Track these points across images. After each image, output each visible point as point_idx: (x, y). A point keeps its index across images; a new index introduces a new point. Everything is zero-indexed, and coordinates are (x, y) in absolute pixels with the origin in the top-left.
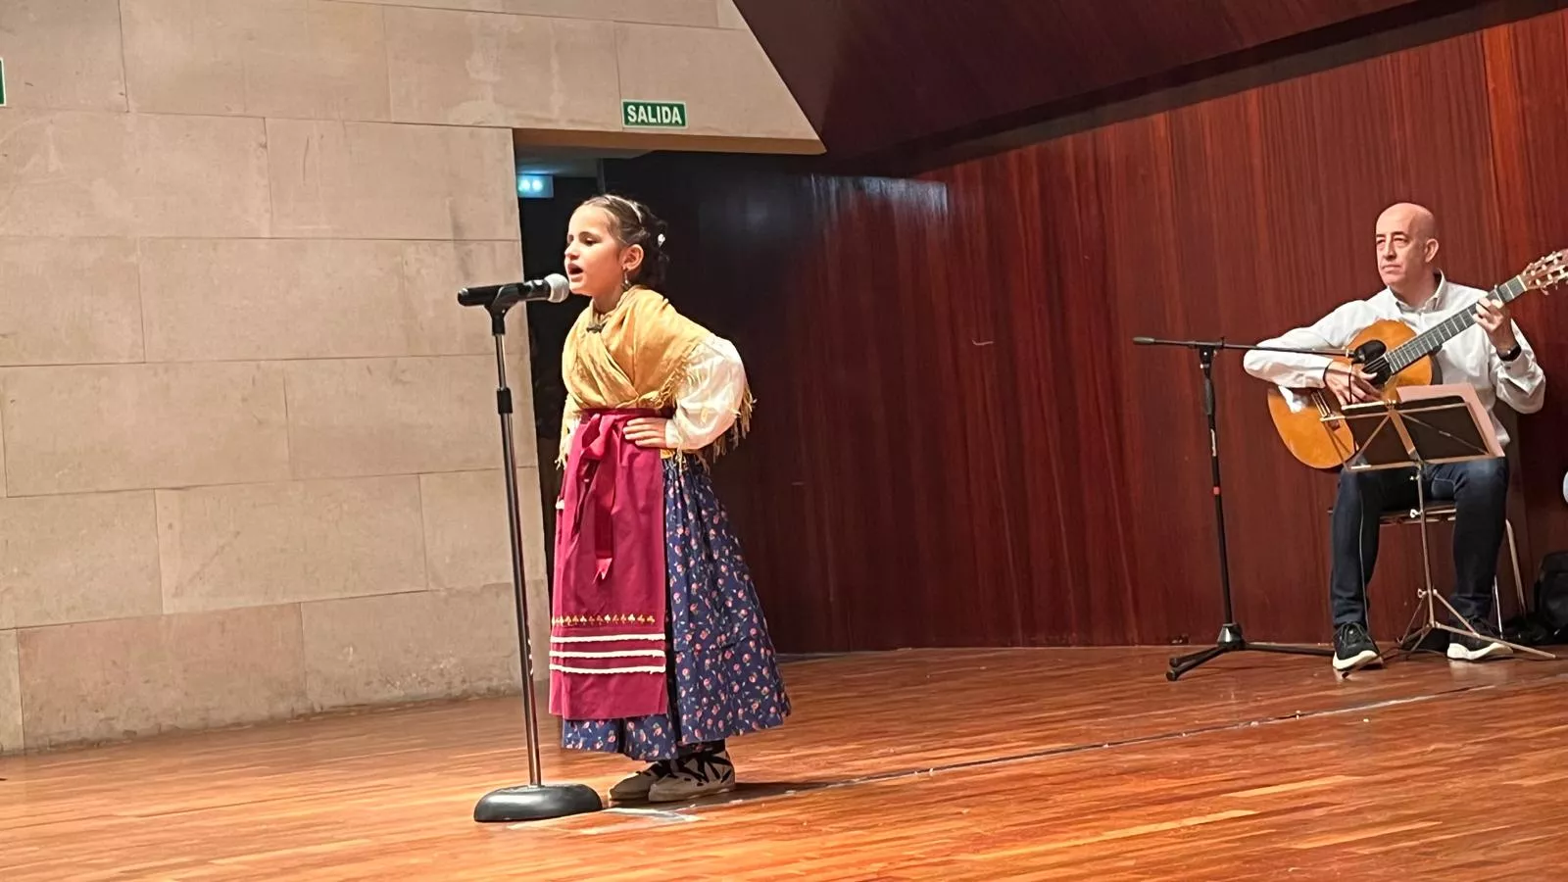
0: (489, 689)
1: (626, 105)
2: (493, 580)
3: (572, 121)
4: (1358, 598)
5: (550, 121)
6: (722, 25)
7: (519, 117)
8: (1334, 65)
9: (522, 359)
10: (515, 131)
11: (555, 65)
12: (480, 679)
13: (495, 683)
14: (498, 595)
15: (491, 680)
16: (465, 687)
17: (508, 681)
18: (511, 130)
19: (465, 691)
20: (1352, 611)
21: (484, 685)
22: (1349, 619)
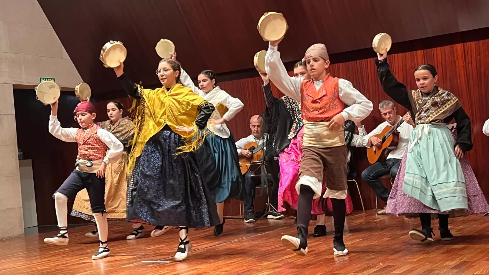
0: (8, 237)
1: (41, 78)
2: (9, 207)
3: (27, 82)
4: (252, 205)
5: (21, 82)
6: (64, 58)
7: (14, 81)
8: (232, 80)
9: (16, 146)
10: (13, 85)
11: (23, 68)
12: (6, 234)
13: (10, 235)
14: (10, 211)
15: (8, 234)
16: (2, 236)
17: (13, 234)
18: (12, 85)
19: (2, 238)
20: (251, 209)
21: (6, 236)
22: (251, 210)
